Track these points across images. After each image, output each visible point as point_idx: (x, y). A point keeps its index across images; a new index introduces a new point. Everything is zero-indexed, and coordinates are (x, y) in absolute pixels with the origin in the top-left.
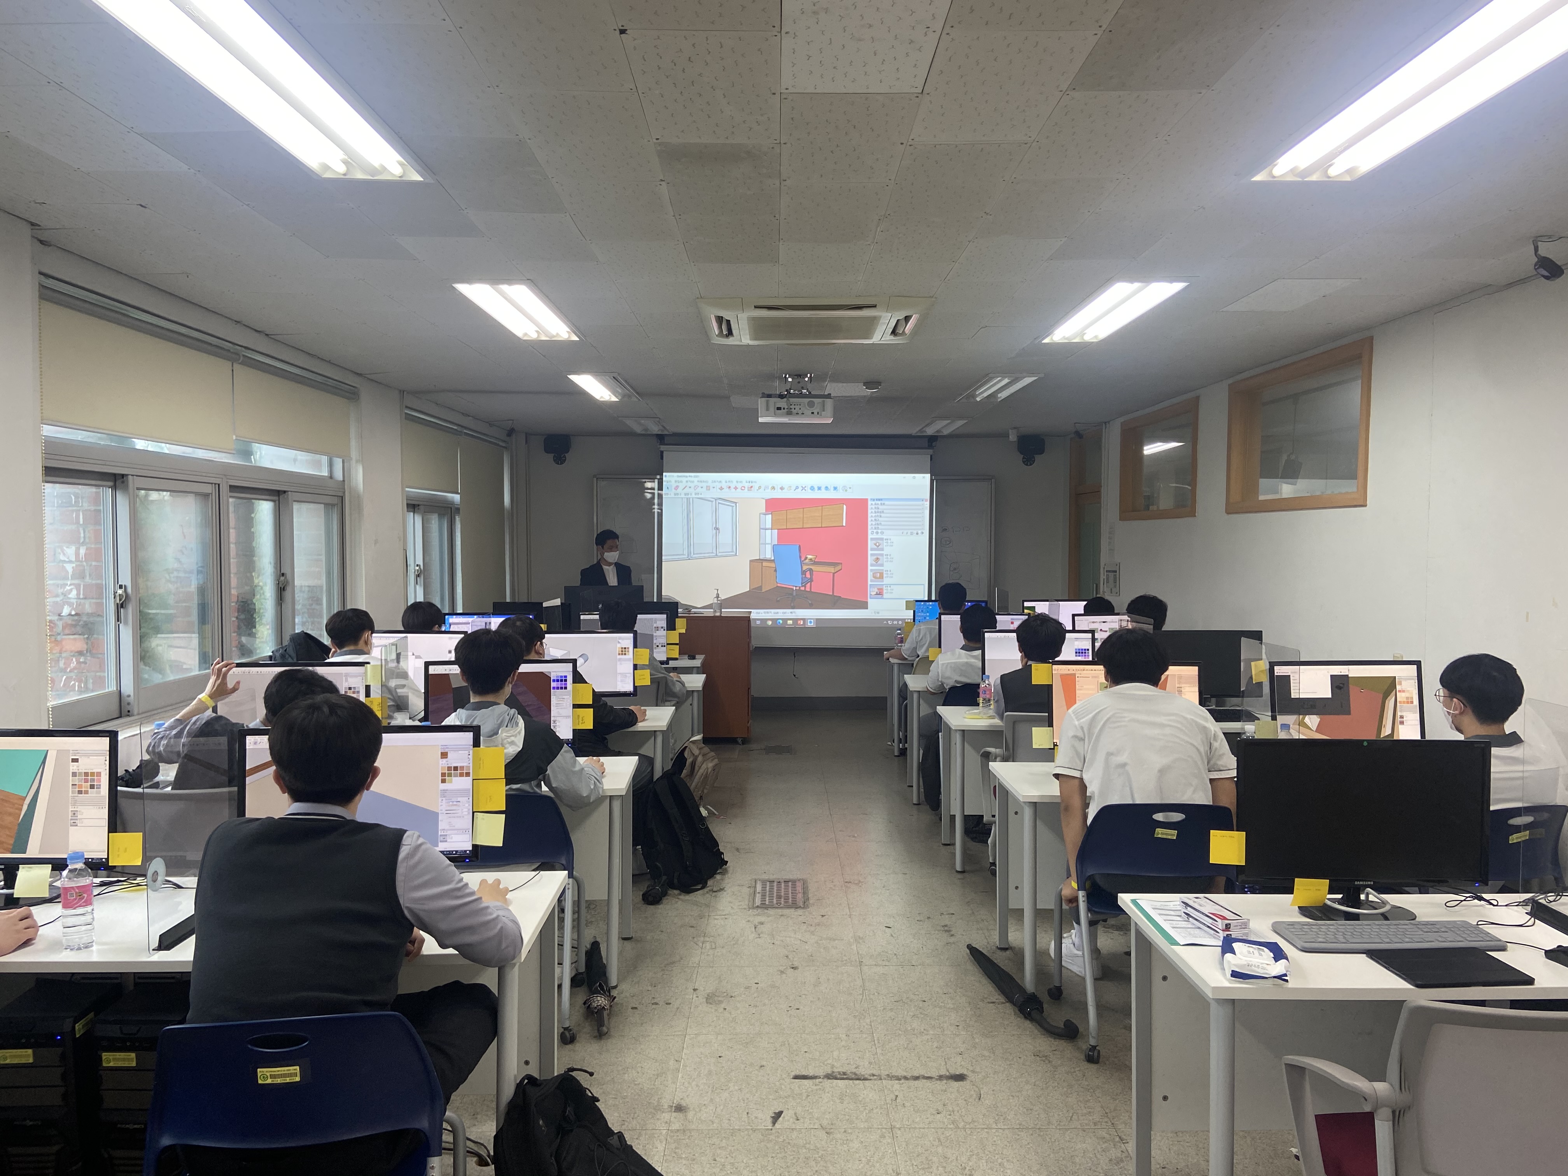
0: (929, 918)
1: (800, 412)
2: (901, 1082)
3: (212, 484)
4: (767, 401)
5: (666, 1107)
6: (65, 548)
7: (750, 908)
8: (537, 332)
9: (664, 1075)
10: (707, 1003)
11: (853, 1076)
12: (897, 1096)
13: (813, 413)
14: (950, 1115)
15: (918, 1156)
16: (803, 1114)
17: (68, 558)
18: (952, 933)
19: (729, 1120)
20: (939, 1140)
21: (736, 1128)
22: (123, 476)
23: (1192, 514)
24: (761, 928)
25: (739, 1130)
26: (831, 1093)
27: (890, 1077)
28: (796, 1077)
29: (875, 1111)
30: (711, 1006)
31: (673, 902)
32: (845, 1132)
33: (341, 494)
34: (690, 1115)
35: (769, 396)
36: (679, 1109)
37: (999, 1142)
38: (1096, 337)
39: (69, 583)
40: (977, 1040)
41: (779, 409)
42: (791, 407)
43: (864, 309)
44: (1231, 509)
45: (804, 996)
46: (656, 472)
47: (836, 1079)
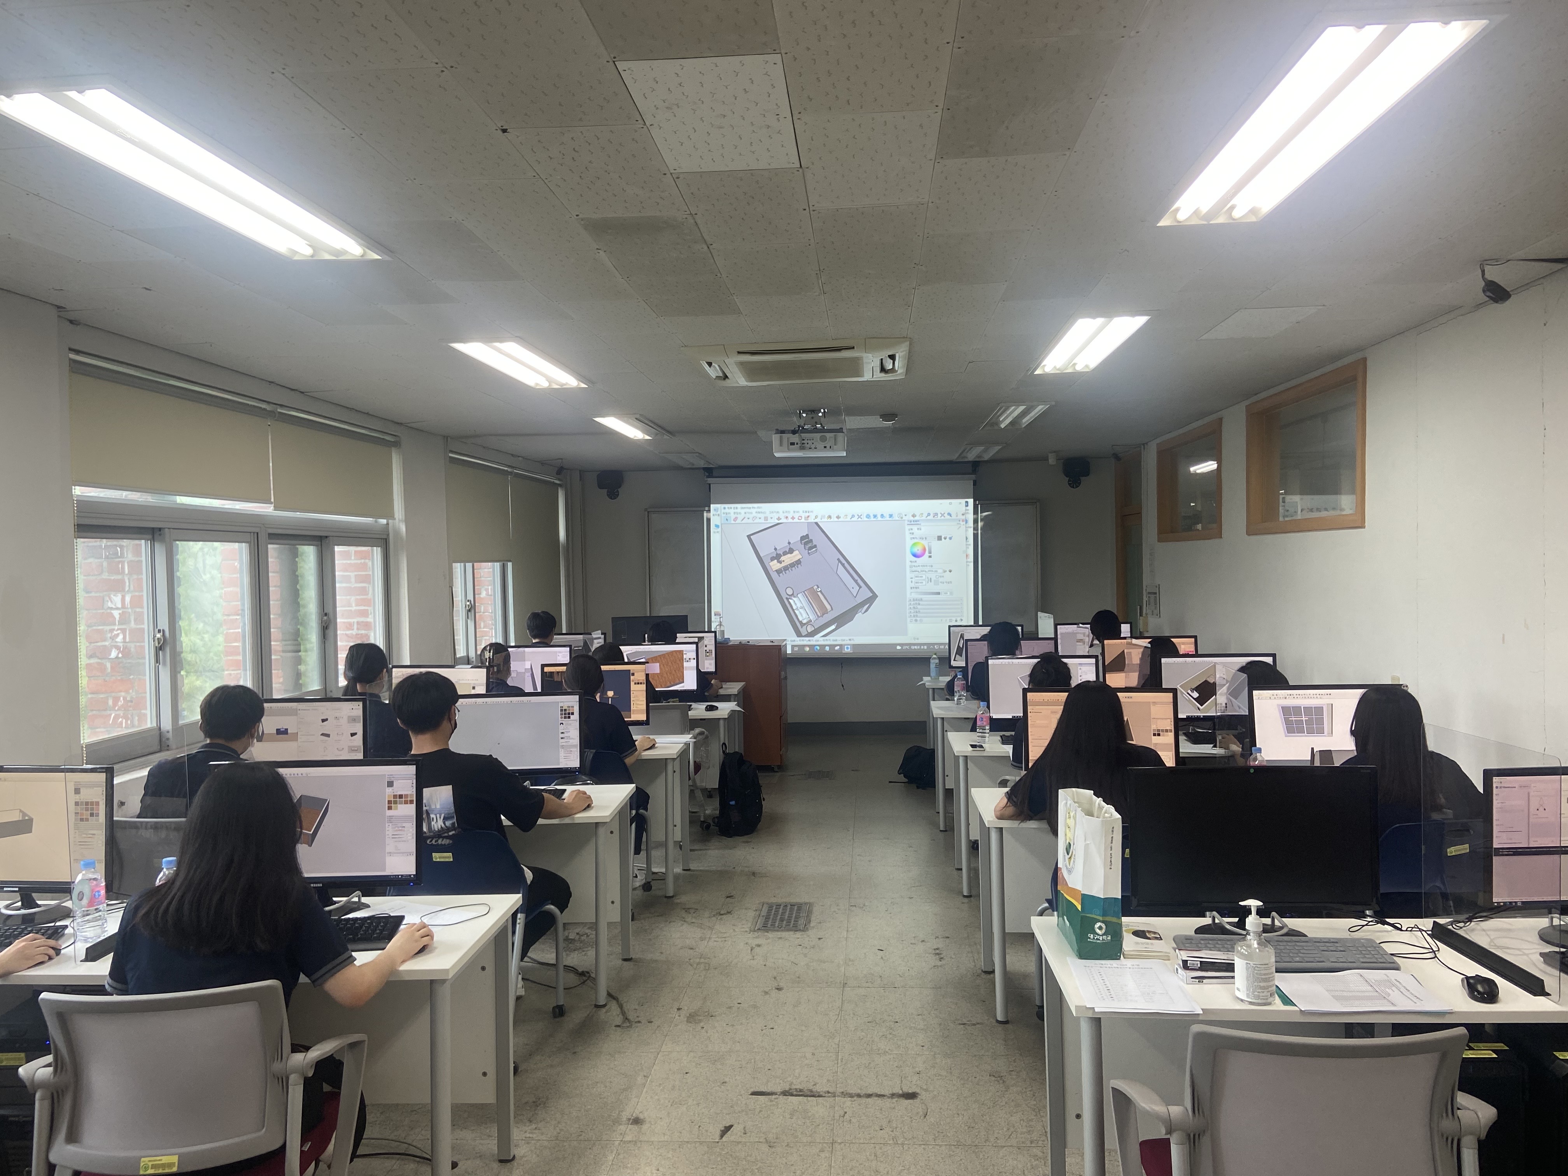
0: (923, 941)
1: (813, 446)
2: (853, 1099)
3: (250, 533)
4: (781, 437)
5: (625, 1119)
6: (112, 596)
7: (751, 931)
8: (547, 381)
9: (629, 1090)
10: (687, 1022)
11: (809, 1093)
12: (846, 1113)
13: (825, 447)
14: (892, 1131)
15: (851, 1170)
16: (751, 1128)
17: (115, 605)
18: (942, 956)
19: (681, 1133)
20: (876, 1156)
21: (685, 1140)
22: (160, 529)
23: (1219, 535)
24: (757, 950)
25: (688, 1142)
26: (783, 1108)
27: (844, 1094)
28: (754, 1094)
29: (821, 1127)
30: (690, 1024)
31: (679, 924)
32: (788, 1145)
33: (385, 537)
34: (645, 1127)
35: (783, 432)
36: (637, 1121)
37: (933, 1158)
38: (1087, 366)
39: (116, 628)
40: (938, 1061)
41: (792, 444)
42: (803, 442)
43: (843, 351)
44: (1251, 531)
45: (781, 1016)
46: (706, 504)
47: (792, 1095)
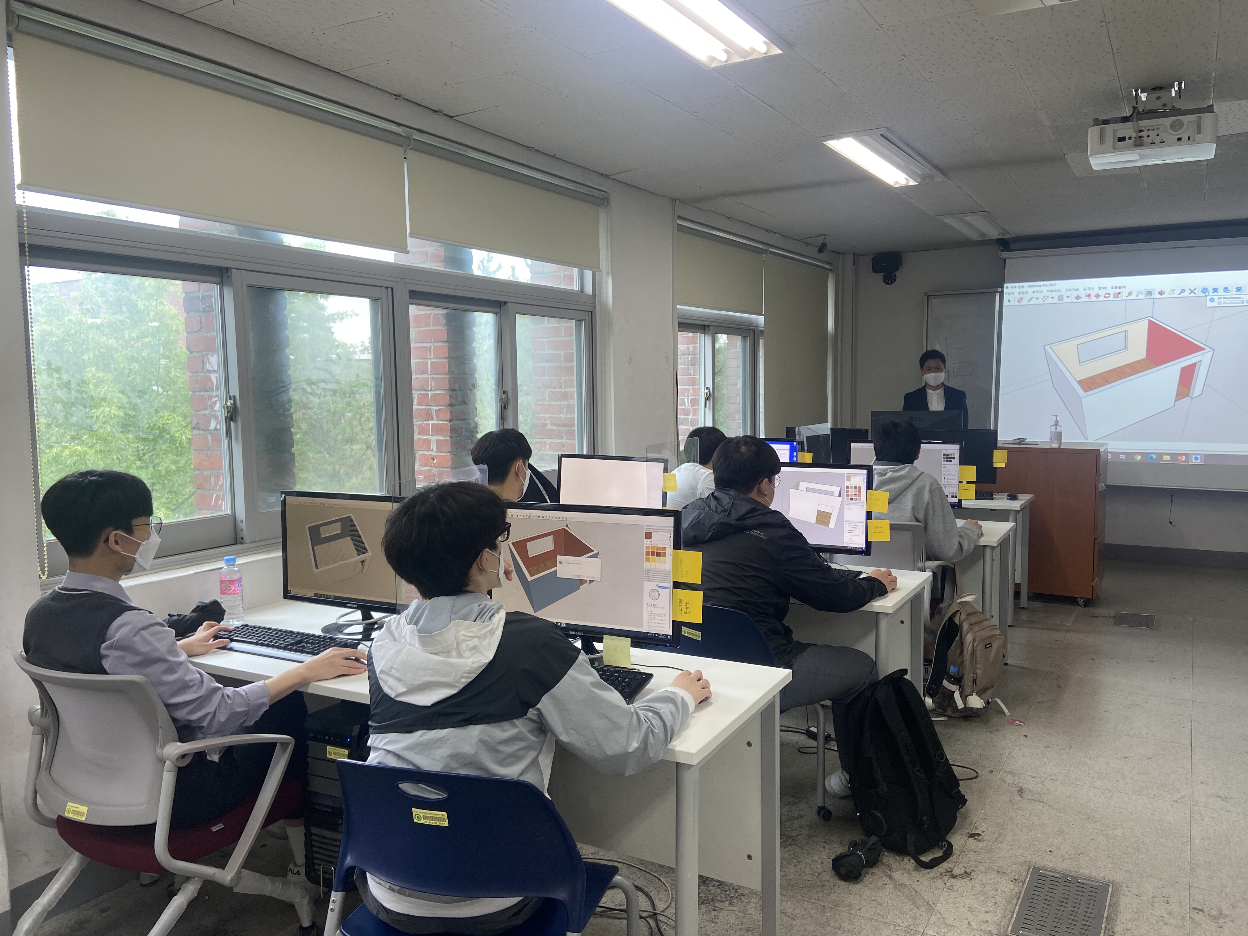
1: (1157, 140)
3: (382, 287)
4: (1102, 132)
6: (209, 356)
8: (726, 52)
13: (1180, 139)
22: (228, 269)
33: (590, 309)
35: (1106, 122)
41: (1122, 139)
46: (997, 283)
